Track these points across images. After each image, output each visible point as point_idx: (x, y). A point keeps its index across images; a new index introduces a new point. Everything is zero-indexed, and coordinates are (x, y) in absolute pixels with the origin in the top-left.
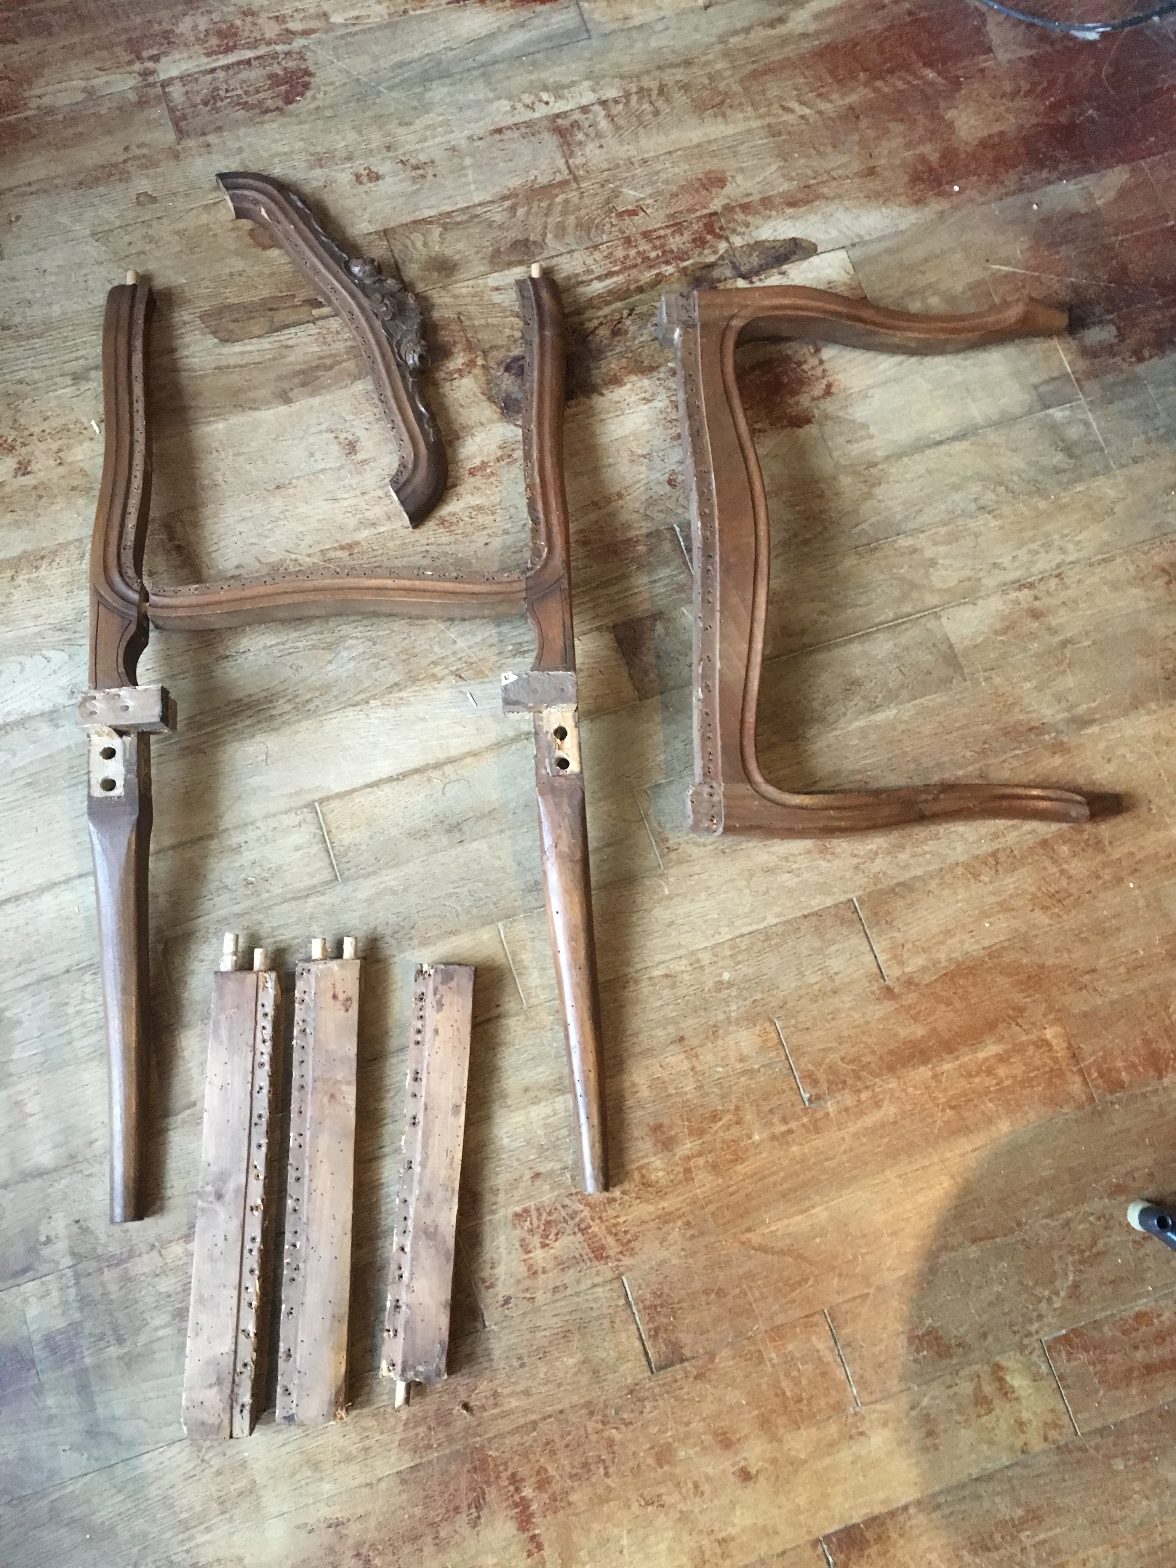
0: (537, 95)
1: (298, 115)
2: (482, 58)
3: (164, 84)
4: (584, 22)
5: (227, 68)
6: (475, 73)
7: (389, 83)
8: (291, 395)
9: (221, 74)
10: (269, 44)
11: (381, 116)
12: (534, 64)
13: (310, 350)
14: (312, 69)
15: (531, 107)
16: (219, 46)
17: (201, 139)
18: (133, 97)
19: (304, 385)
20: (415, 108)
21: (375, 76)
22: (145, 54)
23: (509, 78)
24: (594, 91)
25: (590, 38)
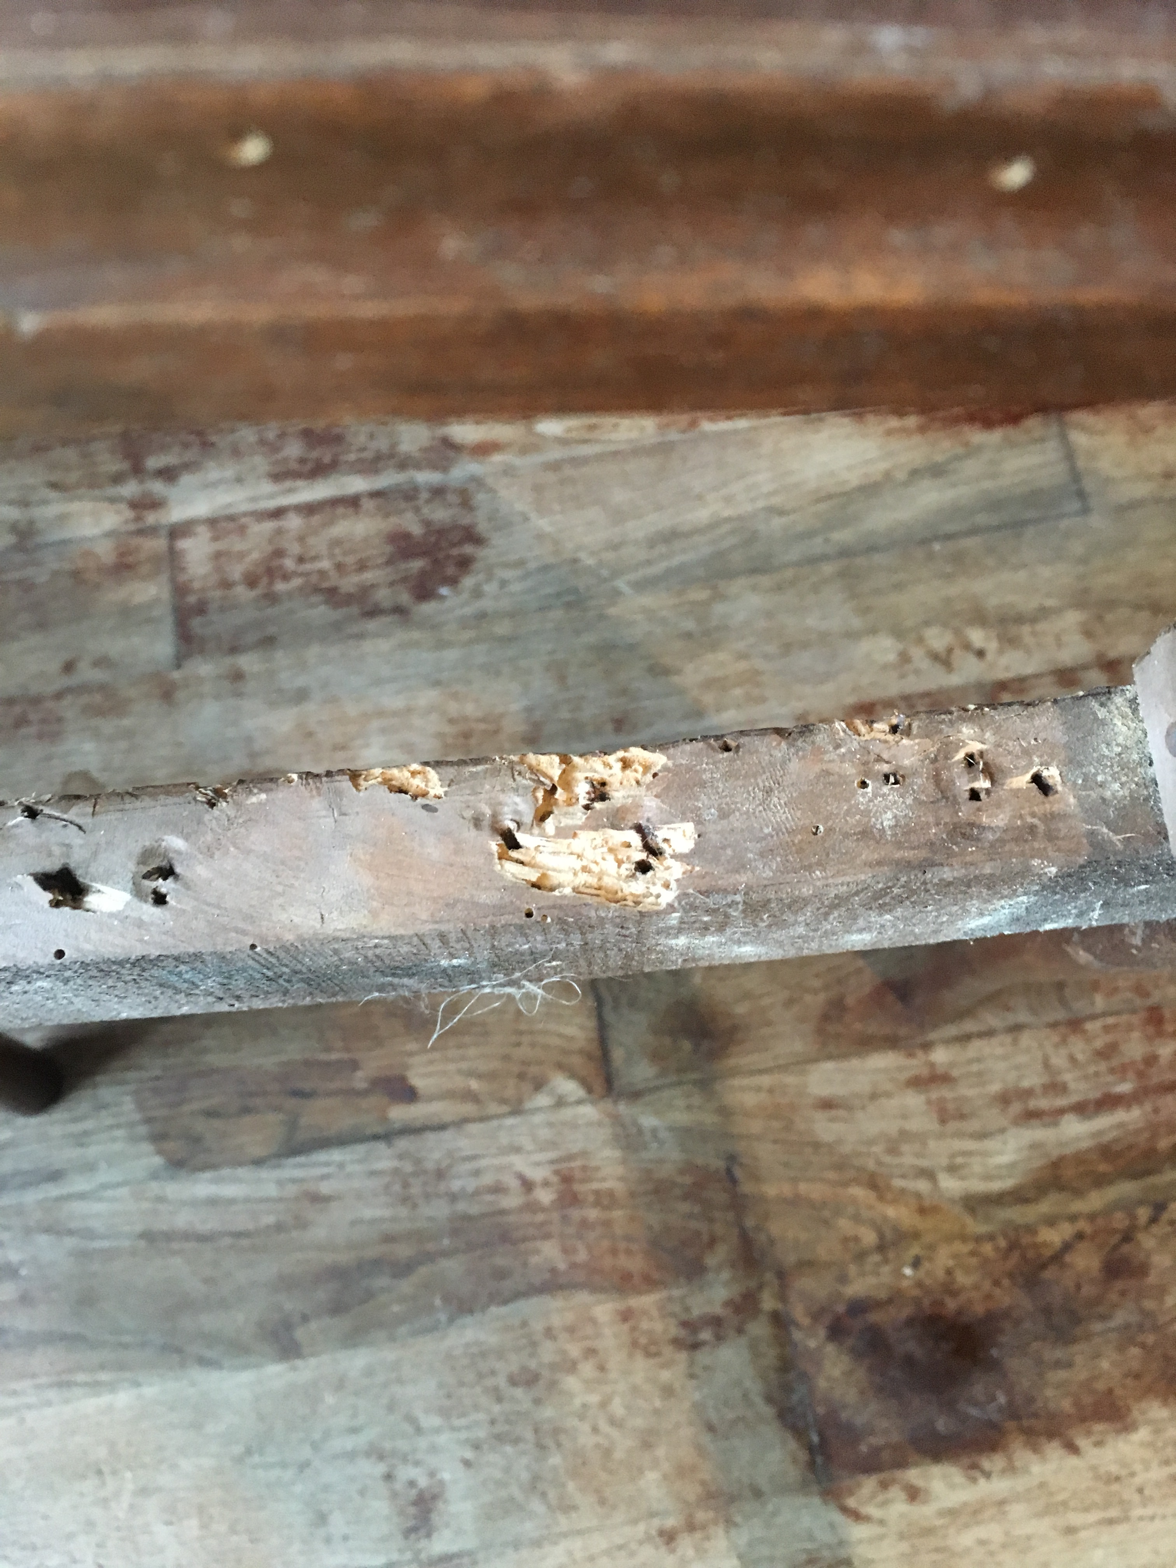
0: (957, 632)
1: (434, 627)
2: (843, 536)
3: (177, 531)
4: (1076, 476)
5: (309, 509)
6: (828, 569)
7: (640, 574)
8: (300, 1334)
9: (294, 522)
10: (404, 464)
11: (613, 647)
12: (958, 559)
13: (368, 1213)
14: (482, 527)
15: (944, 660)
16: (302, 461)
17: (228, 661)
18: (105, 551)
19: (337, 1308)
20: (689, 635)
21: (609, 556)
22: (153, 462)
23: (899, 587)
24: (1088, 634)
25: (1086, 511)
